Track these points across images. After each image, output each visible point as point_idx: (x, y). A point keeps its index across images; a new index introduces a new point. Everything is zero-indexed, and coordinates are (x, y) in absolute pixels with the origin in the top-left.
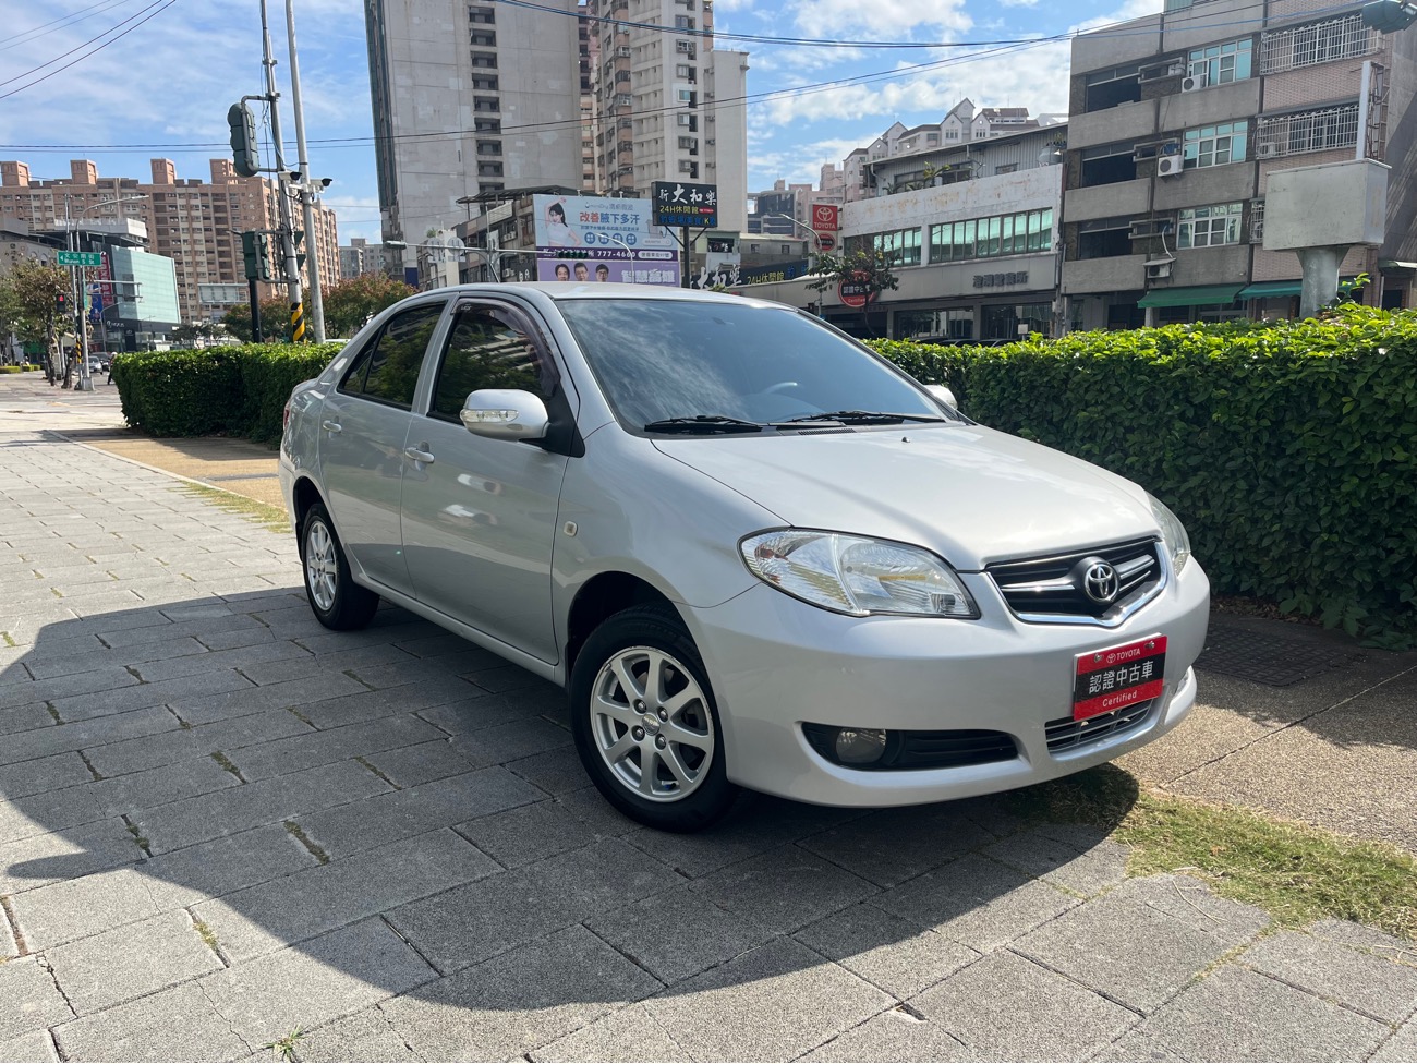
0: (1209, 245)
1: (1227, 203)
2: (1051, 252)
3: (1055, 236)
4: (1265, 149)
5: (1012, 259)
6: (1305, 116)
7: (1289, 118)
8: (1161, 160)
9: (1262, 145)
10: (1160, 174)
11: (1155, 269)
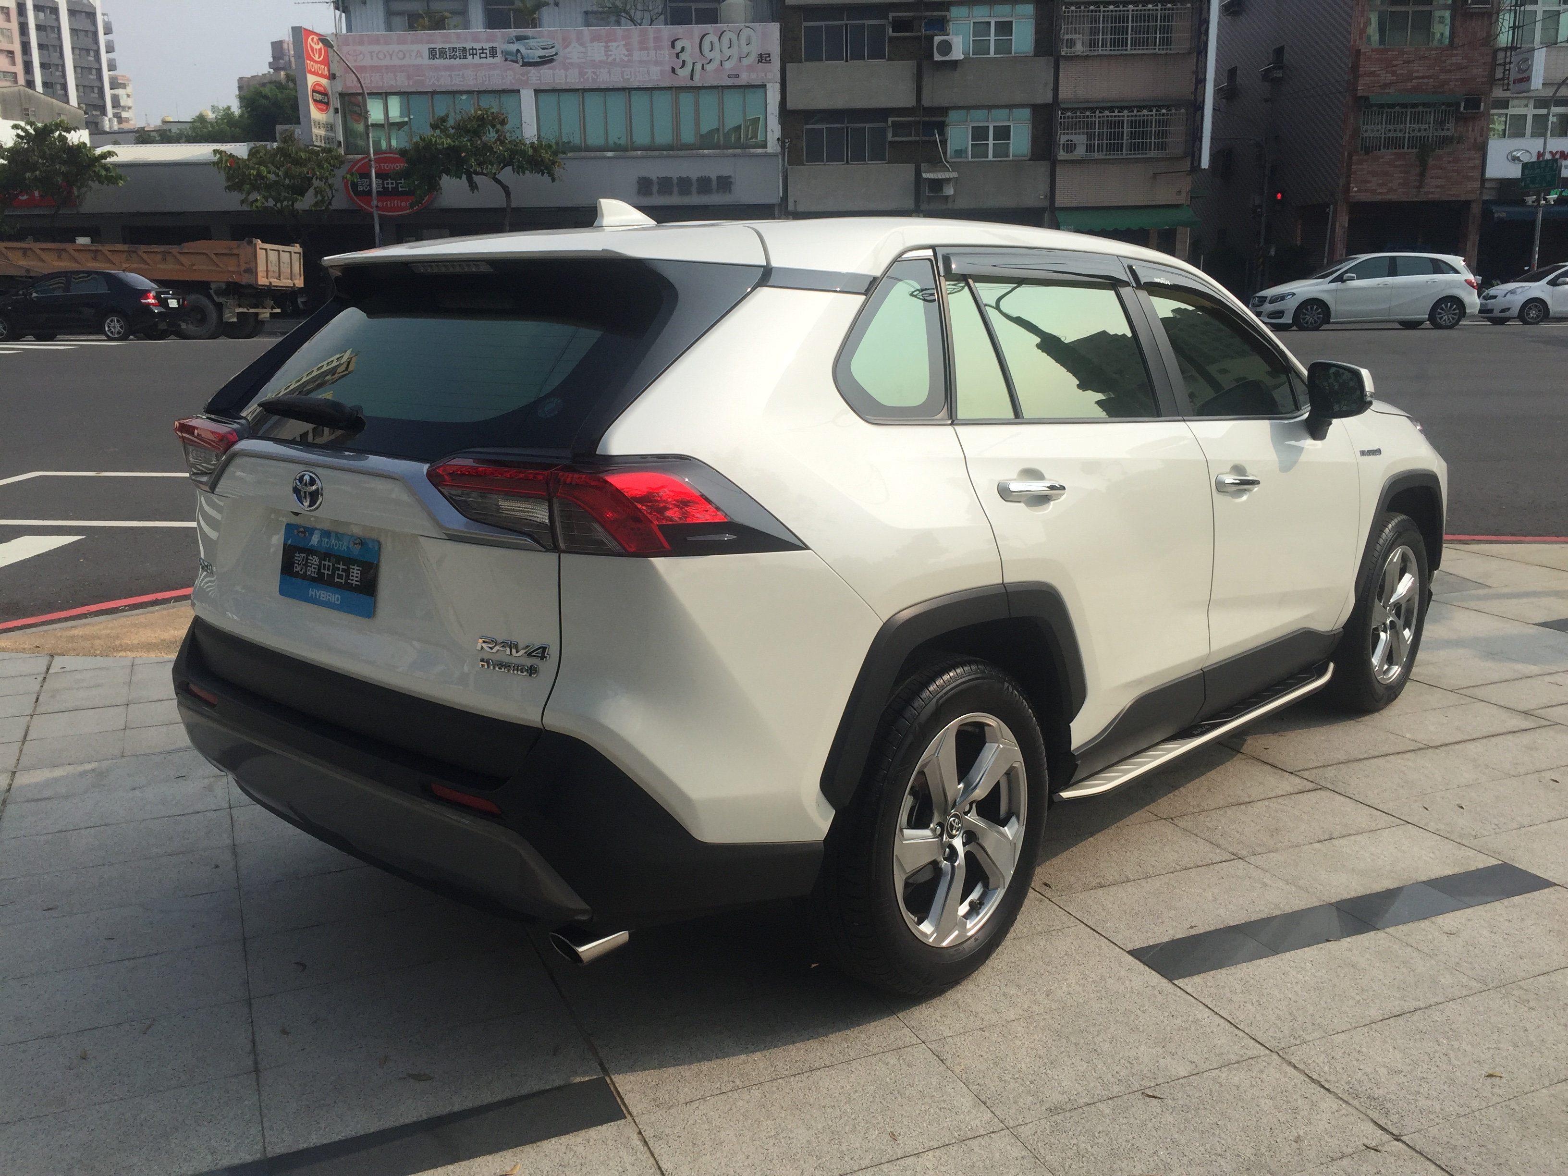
0: (991, 157)
1: (1011, 107)
2: (770, 150)
3: (774, 129)
4: (1071, 43)
5: (703, 156)
6: (1121, 8)
7: (1102, 8)
8: (937, 39)
9: (1066, 37)
10: (937, 57)
11: (937, 185)
